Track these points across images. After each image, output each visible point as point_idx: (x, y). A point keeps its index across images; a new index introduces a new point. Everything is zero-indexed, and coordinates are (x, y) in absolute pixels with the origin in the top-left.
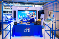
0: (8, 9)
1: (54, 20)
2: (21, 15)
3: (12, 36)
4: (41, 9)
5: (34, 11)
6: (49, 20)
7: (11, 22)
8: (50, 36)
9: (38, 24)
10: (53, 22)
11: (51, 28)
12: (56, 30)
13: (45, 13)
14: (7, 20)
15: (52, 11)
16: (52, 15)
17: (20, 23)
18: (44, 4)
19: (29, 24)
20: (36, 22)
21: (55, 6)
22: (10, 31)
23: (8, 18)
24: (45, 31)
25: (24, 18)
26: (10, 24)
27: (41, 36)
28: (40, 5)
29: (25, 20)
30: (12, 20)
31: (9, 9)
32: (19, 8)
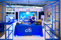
0: (10, 10)
1: (53, 20)
2: (23, 16)
3: (14, 36)
4: (41, 10)
5: (34, 12)
6: (49, 20)
7: (13, 22)
8: (50, 35)
9: (39, 24)
10: (52, 22)
11: (50, 28)
12: (55, 30)
13: (45, 14)
14: (10, 21)
15: (52, 12)
16: (51, 16)
17: (22, 23)
18: (44, 5)
19: (30, 24)
20: (37, 23)
21: (54, 8)
22: (13, 31)
23: (10, 19)
24: (45, 31)
25: (25, 19)
26: (13, 25)
27: (42, 36)
28: (40, 6)
29: (27, 21)
30: (14, 21)
31: (12, 10)
32: (21, 10)
